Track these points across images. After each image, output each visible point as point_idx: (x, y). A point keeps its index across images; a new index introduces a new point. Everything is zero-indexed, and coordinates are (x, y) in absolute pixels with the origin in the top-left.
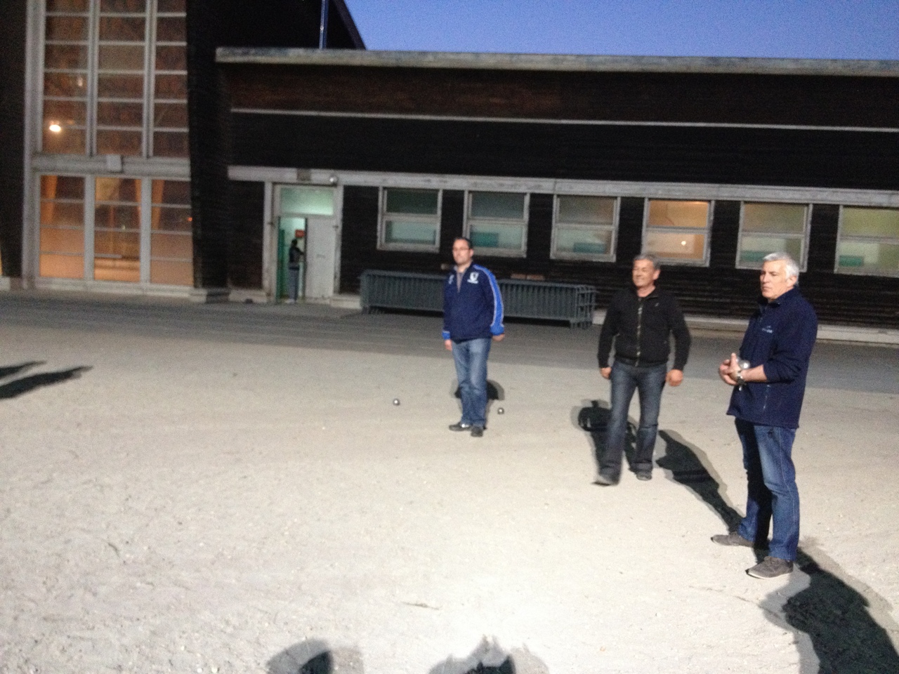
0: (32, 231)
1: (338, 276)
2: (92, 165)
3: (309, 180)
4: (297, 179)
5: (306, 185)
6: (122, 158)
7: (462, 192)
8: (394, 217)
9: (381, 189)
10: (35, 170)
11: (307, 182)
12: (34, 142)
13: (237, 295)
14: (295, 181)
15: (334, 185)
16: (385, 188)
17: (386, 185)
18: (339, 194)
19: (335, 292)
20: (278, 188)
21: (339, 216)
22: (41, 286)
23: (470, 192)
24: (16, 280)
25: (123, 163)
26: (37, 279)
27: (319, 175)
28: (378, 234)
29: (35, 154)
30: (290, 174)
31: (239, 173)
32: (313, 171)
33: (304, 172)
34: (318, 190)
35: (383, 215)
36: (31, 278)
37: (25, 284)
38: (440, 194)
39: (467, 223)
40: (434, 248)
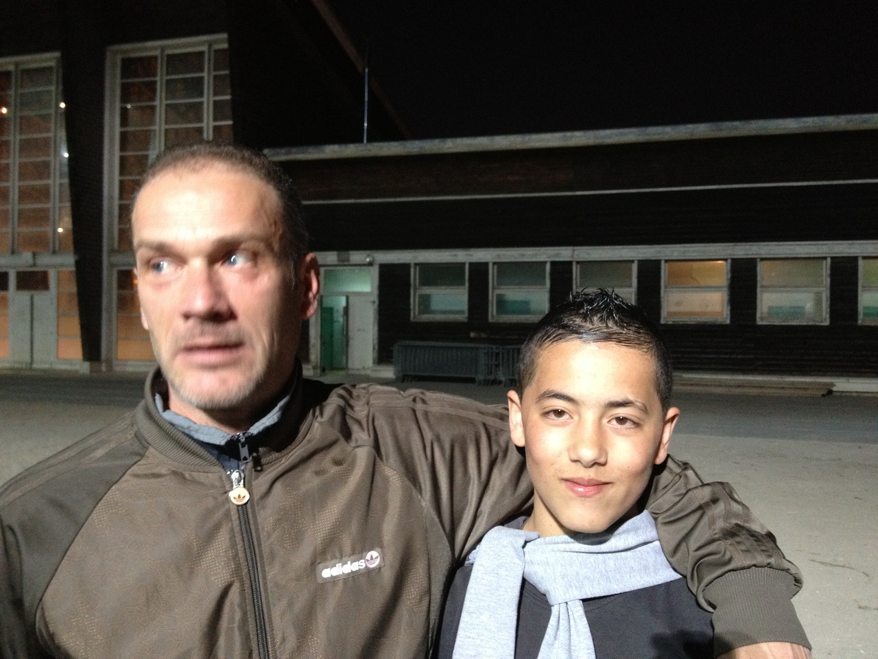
0: (110, 321)
1: (376, 347)
3: (348, 260)
4: (338, 261)
5: (345, 265)
7: (486, 264)
8: (426, 290)
9: (412, 265)
10: (112, 265)
11: (346, 263)
12: (111, 238)
14: (337, 263)
15: (371, 264)
16: (416, 264)
17: (417, 261)
18: (375, 271)
19: (374, 363)
21: (376, 292)
22: (118, 369)
23: (494, 263)
24: (95, 364)
26: (115, 362)
27: (357, 256)
28: (412, 307)
29: (112, 252)
30: (330, 257)
32: (351, 252)
33: (343, 254)
34: (357, 269)
35: (415, 289)
36: (109, 363)
37: (104, 368)
38: (467, 267)
39: (493, 293)
40: (463, 317)
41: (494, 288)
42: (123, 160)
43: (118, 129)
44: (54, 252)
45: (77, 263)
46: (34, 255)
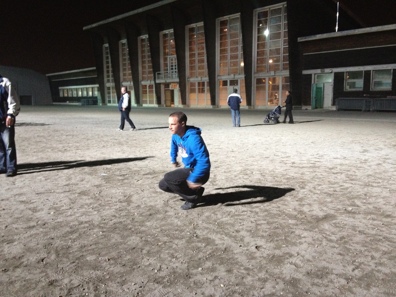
0: (254, 94)
1: (332, 100)
2: (268, 75)
4: (321, 72)
6: (275, 72)
7: (370, 71)
8: (350, 80)
10: (255, 77)
11: (323, 73)
12: (254, 69)
13: (304, 108)
15: (331, 73)
16: (346, 72)
18: (333, 75)
19: (331, 105)
20: (316, 75)
21: (333, 82)
22: (256, 108)
23: (373, 70)
24: (250, 106)
25: (275, 73)
26: (255, 106)
27: (327, 70)
28: (344, 86)
29: (255, 73)
30: (319, 71)
31: (305, 72)
32: (325, 69)
33: (322, 70)
34: (327, 74)
35: (346, 80)
36: (254, 106)
37: (252, 108)
38: (364, 72)
39: (372, 81)
40: (361, 90)
41: (372, 79)
42: (258, 44)
43: (257, 35)
44: (239, 74)
45: (245, 77)
46: (234, 75)
